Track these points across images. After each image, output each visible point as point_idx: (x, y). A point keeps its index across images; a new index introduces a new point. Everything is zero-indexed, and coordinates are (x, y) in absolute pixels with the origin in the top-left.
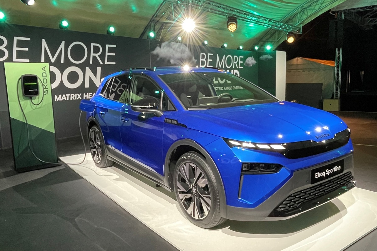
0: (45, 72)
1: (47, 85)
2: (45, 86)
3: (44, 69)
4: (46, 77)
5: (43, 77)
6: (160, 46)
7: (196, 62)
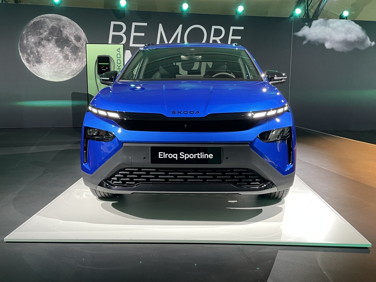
0: (119, 53)
1: (120, 66)
2: (119, 67)
3: (118, 50)
4: (120, 58)
5: (117, 58)
6: (310, 26)
7: (374, 45)
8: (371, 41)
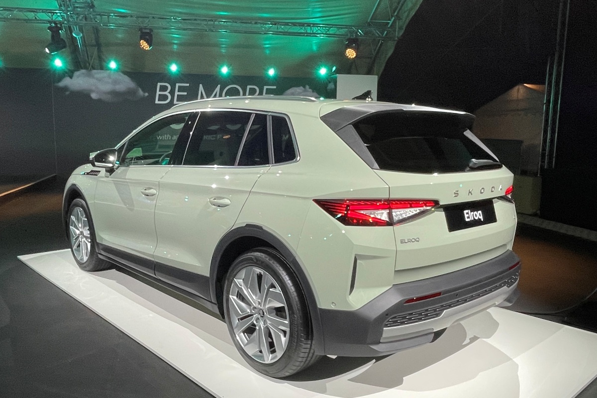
7: (147, 96)
8: (144, 91)
